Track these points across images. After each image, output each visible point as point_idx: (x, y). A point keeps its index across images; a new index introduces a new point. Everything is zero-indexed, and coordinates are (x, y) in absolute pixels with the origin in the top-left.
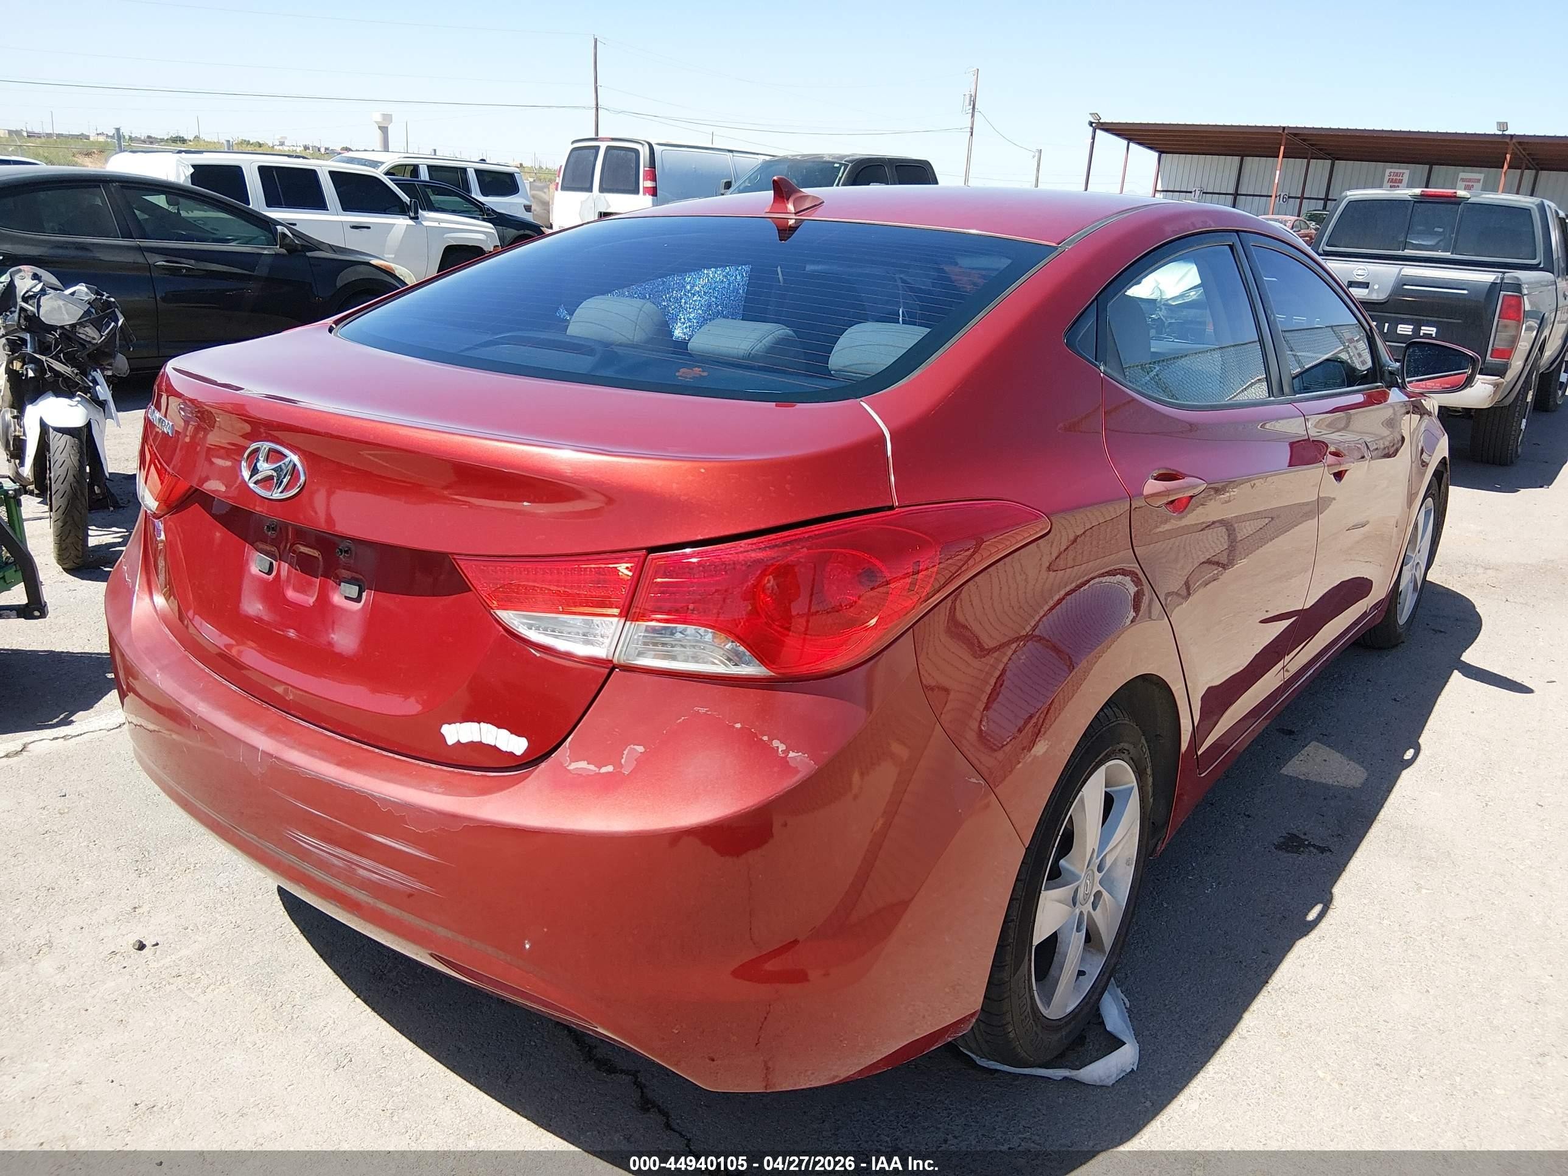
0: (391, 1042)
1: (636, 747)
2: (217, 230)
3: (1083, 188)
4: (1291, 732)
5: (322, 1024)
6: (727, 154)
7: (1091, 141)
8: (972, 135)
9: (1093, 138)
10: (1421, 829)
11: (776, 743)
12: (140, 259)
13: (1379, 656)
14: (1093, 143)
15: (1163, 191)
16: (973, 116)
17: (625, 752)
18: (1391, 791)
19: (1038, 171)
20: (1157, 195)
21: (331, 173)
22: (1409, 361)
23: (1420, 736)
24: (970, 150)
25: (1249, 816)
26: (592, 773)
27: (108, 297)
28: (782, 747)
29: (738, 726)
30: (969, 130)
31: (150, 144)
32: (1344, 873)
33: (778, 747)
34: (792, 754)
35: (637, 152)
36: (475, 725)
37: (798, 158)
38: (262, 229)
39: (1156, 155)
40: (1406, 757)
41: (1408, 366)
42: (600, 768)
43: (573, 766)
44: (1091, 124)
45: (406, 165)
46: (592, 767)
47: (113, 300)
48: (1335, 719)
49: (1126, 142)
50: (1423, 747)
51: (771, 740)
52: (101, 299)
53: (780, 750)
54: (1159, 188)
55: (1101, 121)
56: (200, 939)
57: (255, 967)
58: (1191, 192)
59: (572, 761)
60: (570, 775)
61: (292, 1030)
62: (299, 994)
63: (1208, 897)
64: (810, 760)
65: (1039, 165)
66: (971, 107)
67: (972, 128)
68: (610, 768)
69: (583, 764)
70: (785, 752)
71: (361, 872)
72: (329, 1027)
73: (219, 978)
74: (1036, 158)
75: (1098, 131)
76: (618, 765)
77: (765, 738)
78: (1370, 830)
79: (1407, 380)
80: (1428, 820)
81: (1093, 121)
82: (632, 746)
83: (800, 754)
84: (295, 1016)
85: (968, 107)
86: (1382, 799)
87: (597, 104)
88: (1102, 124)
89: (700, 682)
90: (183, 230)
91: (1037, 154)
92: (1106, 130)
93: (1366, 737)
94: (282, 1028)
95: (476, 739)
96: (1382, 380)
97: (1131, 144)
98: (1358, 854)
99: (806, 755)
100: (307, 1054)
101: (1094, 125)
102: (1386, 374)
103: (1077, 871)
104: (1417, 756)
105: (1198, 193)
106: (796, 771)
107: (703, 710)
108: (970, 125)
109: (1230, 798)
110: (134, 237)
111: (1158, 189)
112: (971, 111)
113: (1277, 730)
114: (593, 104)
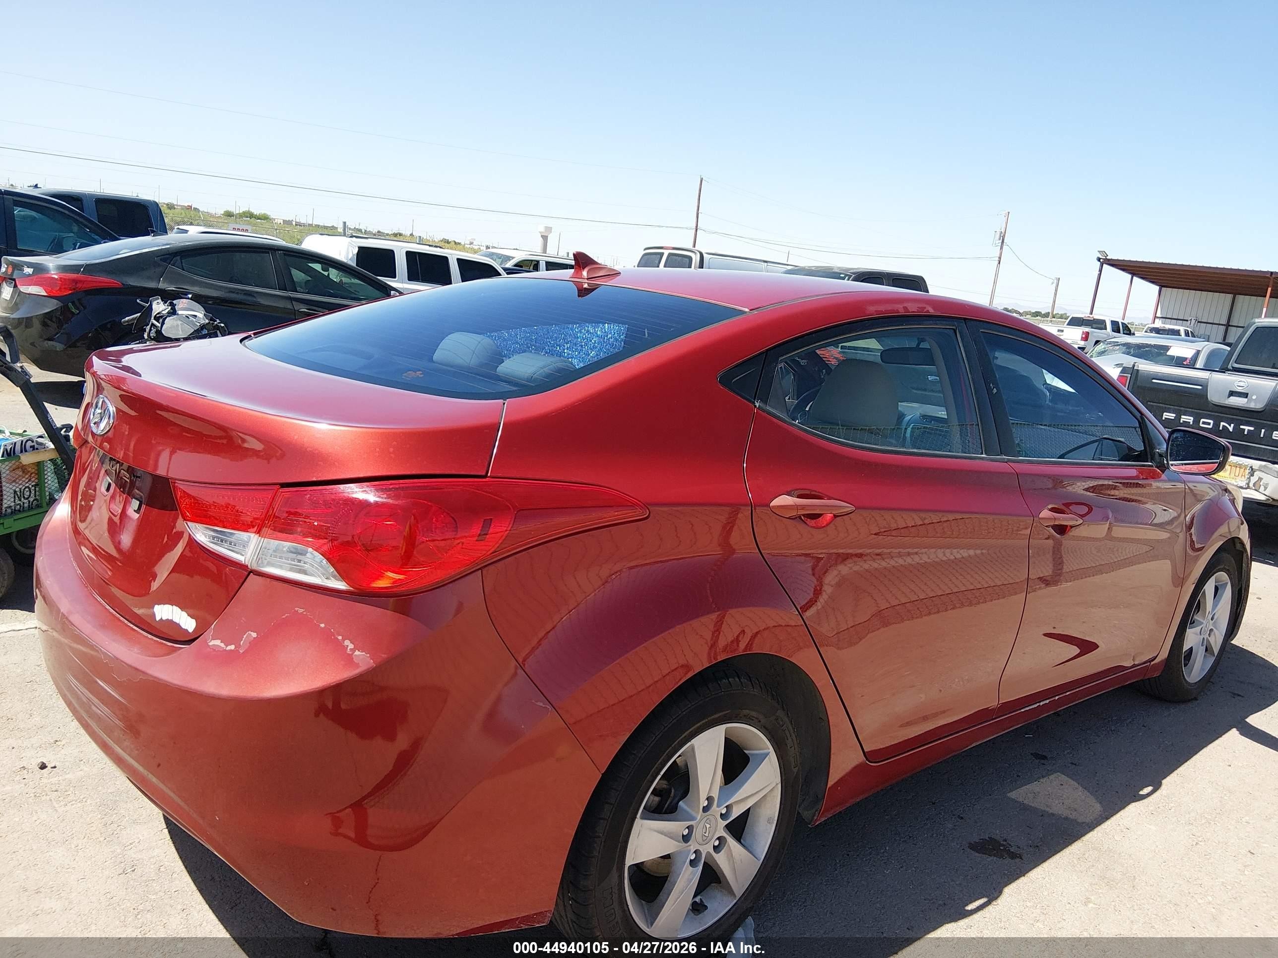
0: (169, 864)
1: (252, 633)
2: (358, 292)
3: (1089, 311)
4: (1044, 758)
5: (130, 842)
6: (763, 263)
7: (1098, 273)
8: (999, 263)
9: (1101, 271)
10: (1120, 854)
11: (347, 642)
12: (289, 306)
13: (1166, 708)
14: (1100, 275)
15: (1162, 318)
16: (1001, 248)
17: (245, 636)
18: (1109, 818)
19: (1056, 294)
20: (1157, 320)
21: (458, 260)
22: (1172, 445)
23: (1165, 778)
24: (997, 275)
25: (962, 818)
26: (221, 650)
27: (219, 323)
28: (351, 646)
29: (322, 625)
30: (997, 259)
31: (329, 231)
32: (1023, 878)
33: (348, 646)
34: (357, 653)
35: (690, 258)
36: (170, 606)
37: (813, 268)
38: (381, 292)
39: (1157, 288)
40: (1141, 793)
41: (1171, 450)
42: (227, 646)
43: (212, 643)
44: (1099, 259)
45: (532, 261)
46: (222, 645)
47: (222, 325)
48: (1092, 753)
49: (1130, 276)
50: (1163, 787)
51: (344, 640)
52: (213, 324)
53: (349, 648)
54: (1159, 315)
55: (1108, 258)
56: (85, 769)
57: (110, 794)
58: (1187, 321)
59: (213, 639)
60: (208, 649)
61: (107, 842)
62: (127, 818)
63: (884, 876)
64: (371, 659)
65: (1056, 290)
66: (1001, 241)
67: (1000, 258)
68: (232, 647)
69: (217, 642)
70: (353, 650)
71: (94, 708)
72: (134, 844)
73: (82, 797)
74: (1055, 285)
75: (1105, 266)
76: (238, 646)
77: (340, 638)
78: (1069, 847)
79: (1171, 462)
80: (1130, 848)
81: (1101, 257)
82: (250, 632)
83: (364, 653)
84: (116, 833)
85: (998, 242)
86: (1096, 824)
87: (697, 227)
88: (1109, 260)
89: (303, 589)
90: (331, 290)
91: (1055, 281)
92: (1112, 265)
93: (1114, 771)
94: (102, 839)
95: (170, 618)
96: (1152, 460)
97: (1134, 278)
98: (1045, 865)
99: (368, 655)
100: (107, 859)
101: (1101, 260)
102: (1157, 456)
103: (693, 813)
104: (1152, 794)
105: (1193, 321)
106: (357, 666)
107: (301, 611)
108: (998, 256)
109: (954, 801)
110: (288, 290)
111: (1157, 315)
112: (1000, 244)
113: (1032, 754)
114: (694, 226)
